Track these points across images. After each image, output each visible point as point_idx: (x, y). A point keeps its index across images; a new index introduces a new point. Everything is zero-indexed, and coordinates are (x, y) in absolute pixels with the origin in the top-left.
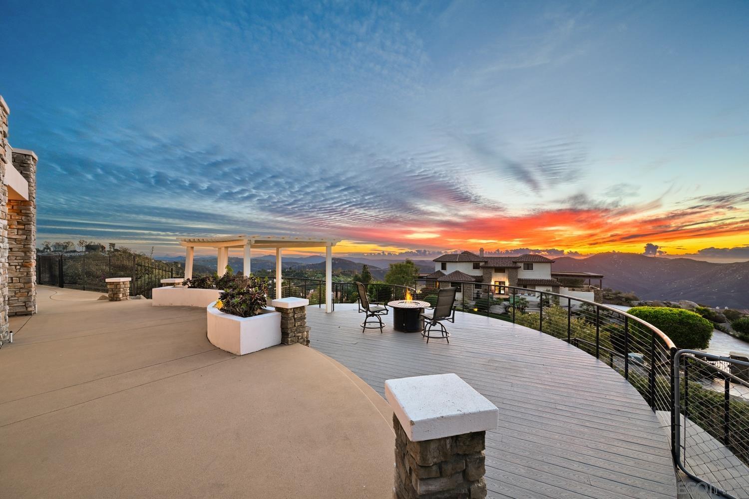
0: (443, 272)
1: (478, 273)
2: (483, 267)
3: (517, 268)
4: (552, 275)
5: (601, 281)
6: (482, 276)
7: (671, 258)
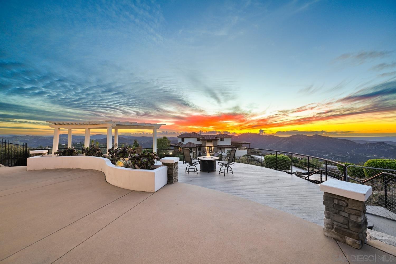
0: (183, 142)
1: (199, 143)
2: (202, 140)
3: (217, 140)
4: (231, 143)
5: (250, 145)
6: (201, 144)
7: (268, 135)
